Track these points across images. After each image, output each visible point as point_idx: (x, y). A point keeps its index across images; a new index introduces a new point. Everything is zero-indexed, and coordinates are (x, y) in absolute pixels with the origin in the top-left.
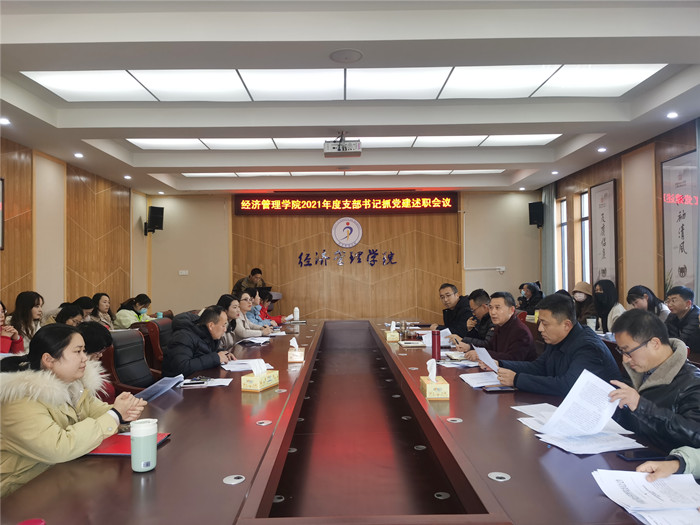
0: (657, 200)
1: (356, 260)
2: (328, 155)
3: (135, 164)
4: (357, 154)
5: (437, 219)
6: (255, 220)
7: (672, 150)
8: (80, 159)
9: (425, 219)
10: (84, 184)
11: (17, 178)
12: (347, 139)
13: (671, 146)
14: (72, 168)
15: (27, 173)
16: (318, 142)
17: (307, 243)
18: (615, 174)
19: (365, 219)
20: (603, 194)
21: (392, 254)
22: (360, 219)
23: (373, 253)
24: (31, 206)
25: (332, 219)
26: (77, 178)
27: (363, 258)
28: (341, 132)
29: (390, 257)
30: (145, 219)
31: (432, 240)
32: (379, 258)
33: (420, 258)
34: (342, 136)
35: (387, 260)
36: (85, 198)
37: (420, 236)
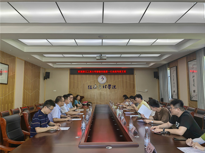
0: (187, 72)
1: (105, 87)
5: (128, 76)
6: (76, 76)
9: (124, 76)
11: (12, 65)
14: (26, 62)
17: (91, 82)
19: (107, 76)
20: (173, 70)
21: (115, 86)
23: (110, 85)
25: (98, 76)
27: (107, 87)
29: (115, 87)
31: (126, 82)
32: (111, 87)
33: (123, 87)
34: (101, 54)
35: (114, 88)
36: (29, 70)
37: (123, 81)
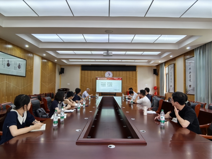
0: (184, 69)
2: (104, 56)
3: (58, 57)
4: (111, 56)
7: (188, 57)
8: (45, 56)
10: (46, 62)
11: (30, 60)
12: (109, 52)
13: (188, 56)
14: (43, 58)
15: (32, 59)
16: (102, 52)
18: (174, 62)
19: (113, 72)
20: (171, 67)
24: (33, 67)
25: (105, 72)
26: (44, 60)
28: (108, 50)
31: (130, 78)
36: (46, 65)
37: (126, 76)
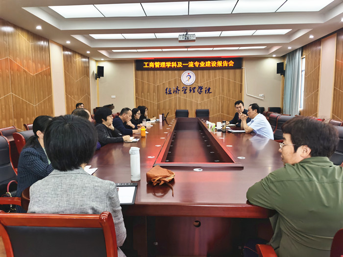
1: (192, 91)
2: (180, 41)
3: (92, 46)
4: (194, 41)
5: (232, 71)
6: (146, 72)
8: (68, 44)
9: (225, 71)
10: (70, 56)
12: (189, 33)
14: (65, 48)
15: (47, 50)
17: (169, 83)
18: (319, 48)
19: (197, 71)
21: (210, 88)
22: (195, 71)
23: (201, 88)
24: (50, 65)
25: (181, 71)
26: (67, 53)
27: (196, 90)
28: (186, 30)
30: (96, 72)
31: (229, 82)
32: (203, 90)
33: (223, 90)
34: (187, 32)
35: (207, 91)
36: (71, 62)
37: (223, 80)
